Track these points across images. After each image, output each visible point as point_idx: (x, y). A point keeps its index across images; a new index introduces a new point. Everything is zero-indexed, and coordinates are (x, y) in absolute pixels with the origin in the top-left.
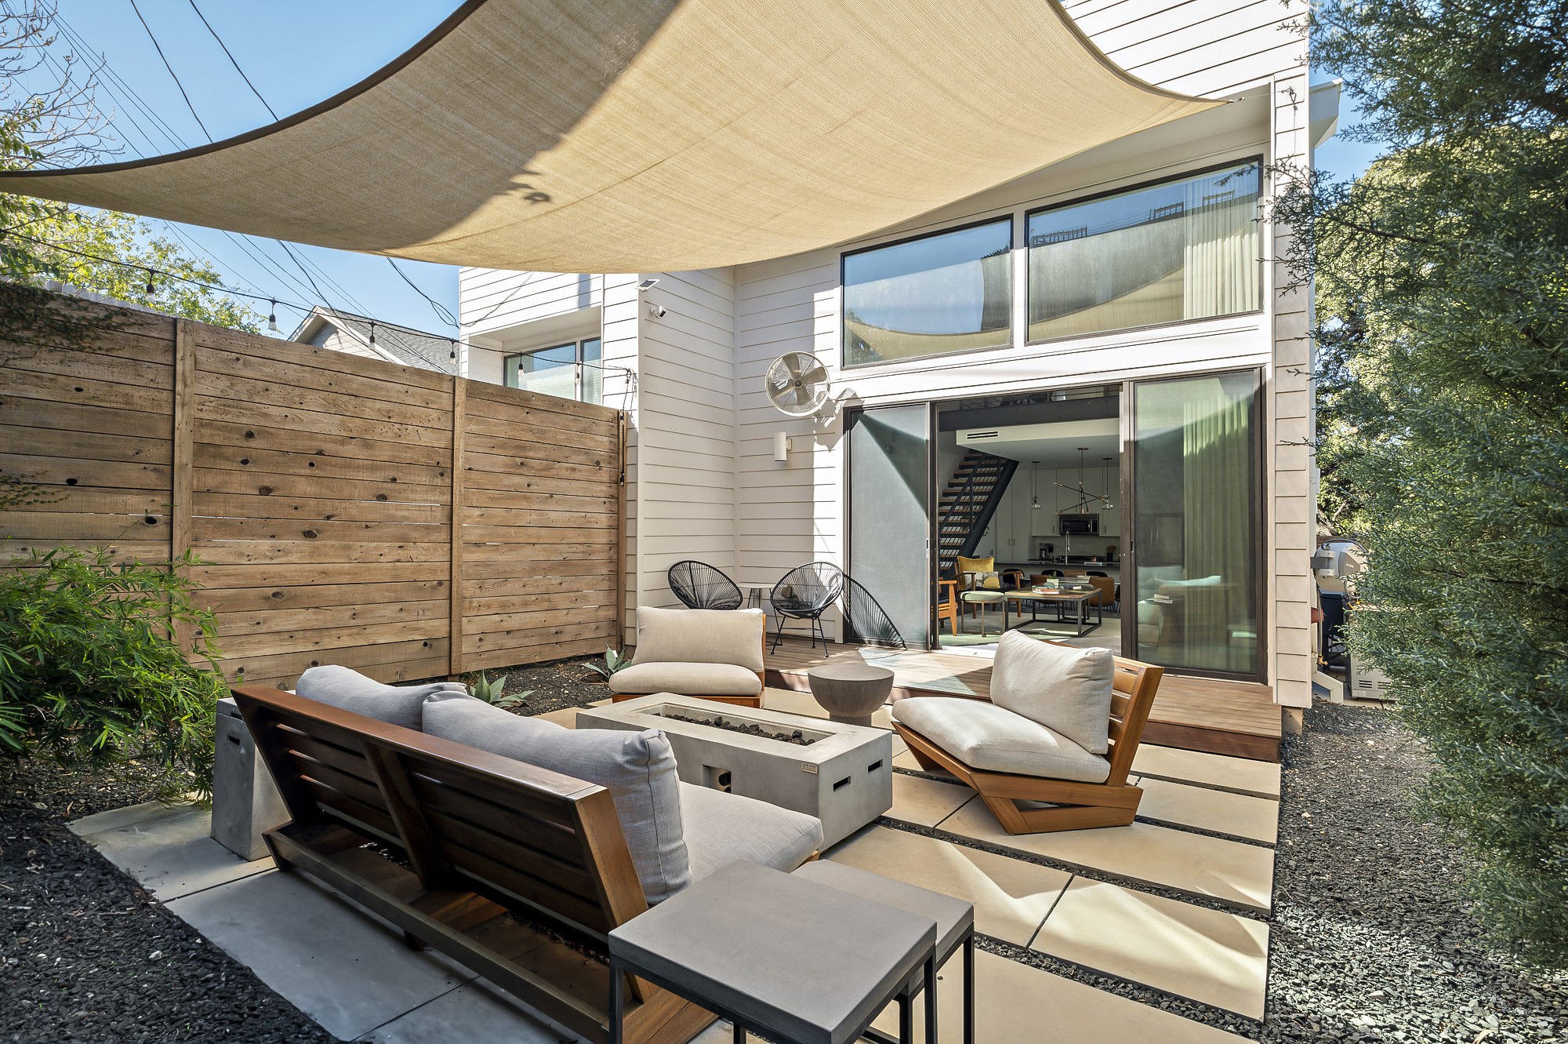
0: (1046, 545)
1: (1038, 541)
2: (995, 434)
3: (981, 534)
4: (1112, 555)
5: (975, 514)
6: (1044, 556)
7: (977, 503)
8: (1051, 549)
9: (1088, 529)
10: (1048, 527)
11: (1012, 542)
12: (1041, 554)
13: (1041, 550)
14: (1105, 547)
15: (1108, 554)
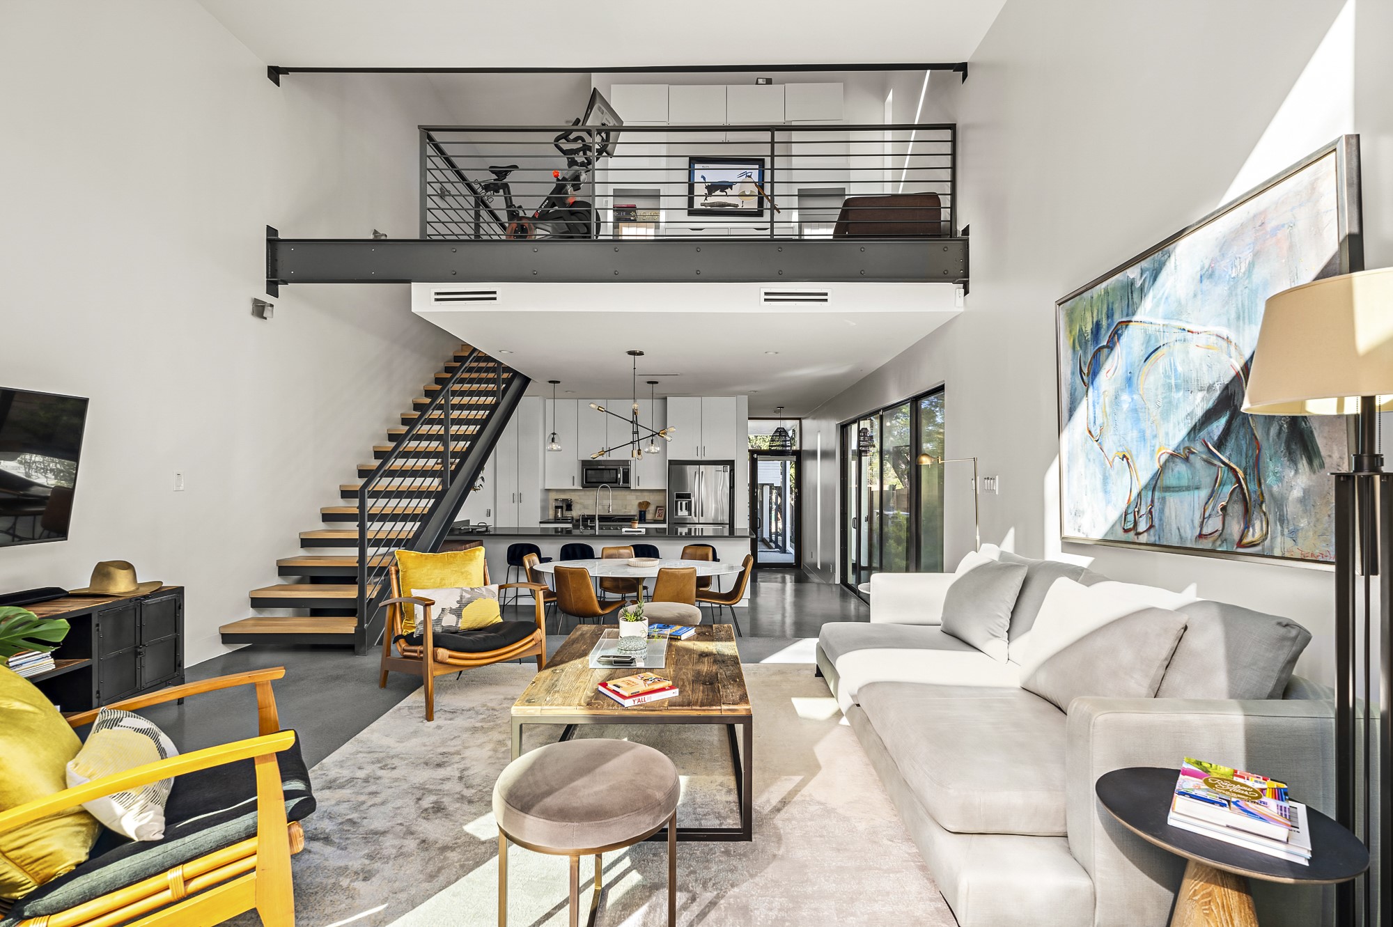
0: (564, 500)
1: (553, 496)
2: (490, 296)
3: (470, 485)
4: (645, 512)
5: (455, 455)
6: (559, 515)
7: (457, 438)
8: (569, 506)
9: (616, 481)
10: (566, 479)
11: (518, 498)
12: (556, 513)
13: (557, 507)
14: (636, 503)
15: (640, 512)
